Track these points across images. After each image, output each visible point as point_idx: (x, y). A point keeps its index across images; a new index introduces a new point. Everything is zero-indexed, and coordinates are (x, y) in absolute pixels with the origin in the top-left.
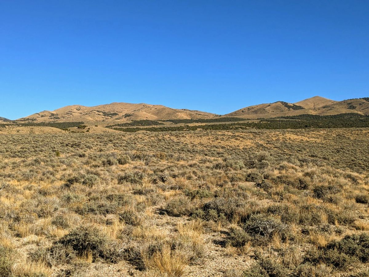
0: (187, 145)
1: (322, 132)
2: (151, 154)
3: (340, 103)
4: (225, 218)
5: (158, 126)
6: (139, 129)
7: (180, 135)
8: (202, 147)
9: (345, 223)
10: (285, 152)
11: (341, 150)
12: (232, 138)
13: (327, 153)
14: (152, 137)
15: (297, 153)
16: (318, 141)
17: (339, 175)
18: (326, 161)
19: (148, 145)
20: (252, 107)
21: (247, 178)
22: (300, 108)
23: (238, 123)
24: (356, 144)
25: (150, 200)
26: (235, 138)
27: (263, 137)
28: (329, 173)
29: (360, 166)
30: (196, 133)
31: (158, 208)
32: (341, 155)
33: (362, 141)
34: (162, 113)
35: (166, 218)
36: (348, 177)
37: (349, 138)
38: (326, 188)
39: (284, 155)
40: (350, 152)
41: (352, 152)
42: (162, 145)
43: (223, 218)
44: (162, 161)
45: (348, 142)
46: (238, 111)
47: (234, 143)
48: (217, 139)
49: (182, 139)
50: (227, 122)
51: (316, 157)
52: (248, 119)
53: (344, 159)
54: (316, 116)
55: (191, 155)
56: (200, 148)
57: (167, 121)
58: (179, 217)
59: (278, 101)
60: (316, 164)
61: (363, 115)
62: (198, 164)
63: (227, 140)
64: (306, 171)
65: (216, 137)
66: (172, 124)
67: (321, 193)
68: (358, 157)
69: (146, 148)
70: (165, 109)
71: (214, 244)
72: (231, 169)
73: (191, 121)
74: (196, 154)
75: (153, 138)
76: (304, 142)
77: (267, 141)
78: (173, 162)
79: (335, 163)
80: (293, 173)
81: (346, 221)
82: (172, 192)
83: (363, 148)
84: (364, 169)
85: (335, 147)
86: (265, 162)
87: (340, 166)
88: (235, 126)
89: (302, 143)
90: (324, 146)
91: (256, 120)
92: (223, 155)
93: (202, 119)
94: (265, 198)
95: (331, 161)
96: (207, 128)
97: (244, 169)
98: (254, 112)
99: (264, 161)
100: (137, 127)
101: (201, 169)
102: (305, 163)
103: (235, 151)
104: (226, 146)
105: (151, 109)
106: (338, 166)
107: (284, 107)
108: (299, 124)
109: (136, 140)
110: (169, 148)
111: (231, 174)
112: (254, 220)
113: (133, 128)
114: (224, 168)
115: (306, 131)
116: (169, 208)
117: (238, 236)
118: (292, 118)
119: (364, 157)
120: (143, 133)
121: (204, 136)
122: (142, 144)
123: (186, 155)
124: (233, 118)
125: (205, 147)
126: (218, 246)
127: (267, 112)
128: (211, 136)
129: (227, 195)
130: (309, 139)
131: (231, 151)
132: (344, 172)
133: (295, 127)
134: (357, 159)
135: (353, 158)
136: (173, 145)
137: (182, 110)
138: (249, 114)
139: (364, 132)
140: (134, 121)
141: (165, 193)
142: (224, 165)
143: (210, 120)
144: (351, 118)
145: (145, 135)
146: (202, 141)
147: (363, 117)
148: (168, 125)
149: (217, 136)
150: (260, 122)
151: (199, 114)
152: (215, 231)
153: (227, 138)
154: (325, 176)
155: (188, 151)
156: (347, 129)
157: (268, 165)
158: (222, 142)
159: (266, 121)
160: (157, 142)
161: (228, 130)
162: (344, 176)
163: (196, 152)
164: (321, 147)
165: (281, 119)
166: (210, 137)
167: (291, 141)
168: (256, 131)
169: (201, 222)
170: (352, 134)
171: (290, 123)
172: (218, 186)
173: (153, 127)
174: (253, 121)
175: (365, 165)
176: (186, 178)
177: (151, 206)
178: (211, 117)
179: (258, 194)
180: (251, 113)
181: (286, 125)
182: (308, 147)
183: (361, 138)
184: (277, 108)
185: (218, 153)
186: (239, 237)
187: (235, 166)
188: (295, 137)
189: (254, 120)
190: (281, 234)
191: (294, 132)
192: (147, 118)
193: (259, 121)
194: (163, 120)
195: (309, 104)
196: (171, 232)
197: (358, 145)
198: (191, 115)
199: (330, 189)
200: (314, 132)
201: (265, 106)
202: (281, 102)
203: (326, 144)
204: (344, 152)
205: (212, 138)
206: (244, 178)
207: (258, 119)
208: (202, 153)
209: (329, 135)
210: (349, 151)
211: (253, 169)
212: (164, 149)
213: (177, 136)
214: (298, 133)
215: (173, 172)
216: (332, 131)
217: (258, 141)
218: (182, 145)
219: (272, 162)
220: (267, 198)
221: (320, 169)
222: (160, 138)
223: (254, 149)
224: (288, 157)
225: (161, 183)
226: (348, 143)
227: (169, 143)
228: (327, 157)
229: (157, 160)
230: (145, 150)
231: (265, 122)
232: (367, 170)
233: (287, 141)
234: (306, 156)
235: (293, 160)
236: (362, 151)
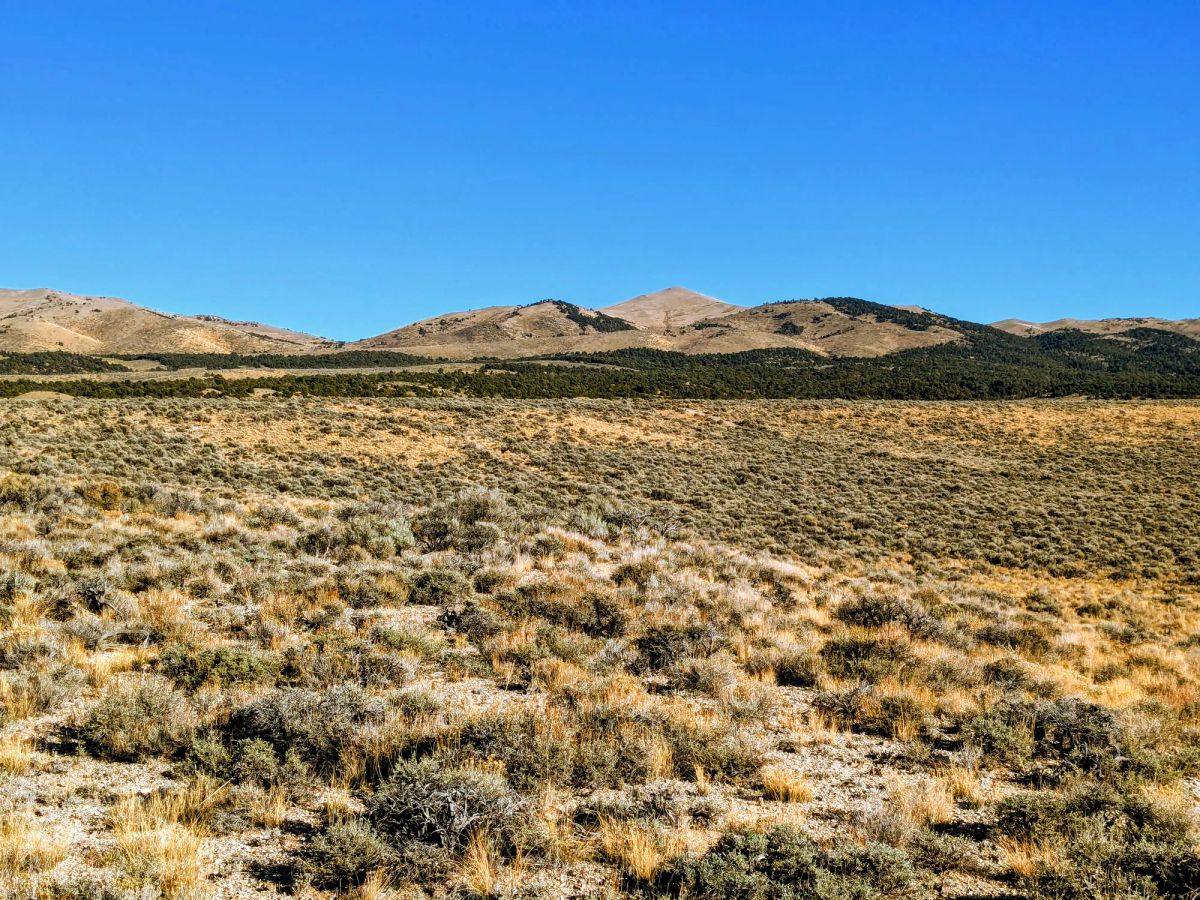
0: (214, 450)
1: (692, 412)
2: (71, 484)
3: (752, 314)
4: (305, 771)
5: (105, 377)
6: (28, 387)
7: (188, 414)
8: (270, 458)
9: (729, 774)
10: (567, 479)
11: (751, 474)
12: (380, 426)
13: (704, 483)
14: (78, 417)
15: (605, 485)
16: (678, 442)
17: (733, 571)
18: (699, 513)
19: (60, 449)
20: (455, 316)
21: (414, 593)
22: (620, 325)
23: (404, 372)
24: (800, 454)
25: (25, 694)
26: (390, 427)
27: (489, 427)
28: (703, 565)
29: (809, 532)
30: (249, 409)
31: (56, 725)
32: (749, 492)
33: (818, 444)
34: (121, 329)
35: (84, 770)
36: (764, 580)
37: (779, 434)
38: (681, 634)
39: (562, 490)
40: (780, 481)
41: (785, 482)
42: (115, 451)
43: (296, 772)
44: (106, 515)
45: (775, 448)
46: (406, 329)
47: (388, 446)
48: (326, 431)
49: (196, 430)
50: (364, 370)
51: (669, 500)
52: (440, 359)
53: (759, 508)
54: (671, 354)
55: (225, 490)
56: (263, 461)
57: (140, 357)
58: (135, 762)
59: (546, 298)
60: (662, 533)
61: (825, 355)
62: (245, 530)
63: (363, 435)
64: (625, 561)
65: (321, 424)
66: (159, 369)
67: (662, 651)
68: (803, 499)
69: (52, 460)
70: (131, 313)
71: (254, 881)
72: (364, 553)
73: (232, 361)
74: (247, 484)
75: (80, 424)
76: (630, 445)
77: (505, 439)
78: (148, 523)
79: (728, 519)
80: (580, 568)
81: (734, 765)
82: (124, 655)
83: (821, 470)
84: (821, 541)
85: (731, 464)
86: (485, 528)
87: (745, 529)
88: (395, 383)
89: (624, 447)
90: (695, 459)
91: (467, 362)
92: (345, 489)
93: (273, 353)
94: (467, 672)
95: (718, 512)
96: (291, 388)
97: (408, 555)
98: (461, 334)
99: (484, 524)
100: (21, 377)
101: (251, 552)
102: (625, 529)
103: (390, 475)
104: (357, 458)
105: (77, 312)
106: (737, 530)
107: (567, 320)
108: (616, 381)
109: (13, 428)
110: (140, 462)
111: (357, 576)
112: (408, 783)
113: (6, 382)
114: (337, 548)
115: (637, 408)
116: (96, 729)
117: (341, 849)
118: (593, 361)
119: (823, 501)
120: (44, 403)
121: (277, 420)
122: (38, 443)
123: (208, 490)
124: (388, 355)
125: (281, 458)
126: (266, 889)
127: (509, 336)
128: (304, 418)
129: (327, 667)
130: (647, 434)
131: (377, 474)
132: (751, 562)
133: (603, 392)
134: (799, 507)
135: (787, 503)
136: (159, 451)
137: (199, 318)
138: (442, 341)
139: (826, 413)
140: (8, 355)
141: (92, 661)
142: (340, 537)
143: (302, 358)
144: (787, 364)
145: (49, 409)
146: (269, 438)
147: (826, 361)
148: (141, 372)
149: (327, 421)
150: (483, 370)
151: (264, 338)
152: (261, 825)
153: (363, 428)
154: (686, 578)
155: (216, 473)
156: (773, 403)
157: (494, 537)
158: (344, 441)
159: (504, 366)
160: (95, 438)
161: (365, 400)
162: (751, 574)
163: (248, 477)
164: (685, 463)
165: (556, 363)
166: (301, 425)
167: (585, 442)
168: (468, 404)
169: (209, 790)
170: (787, 420)
171: (584, 377)
172: (304, 627)
173: (84, 381)
174: (458, 366)
175: (824, 528)
176: (187, 592)
177: (30, 718)
178: (307, 349)
179: (446, 659)
180: (450, 338)
181: (571, 383)
182: (643, 463)
183: (816, 434)
184: (541, 323)
185: (329, 484)
186: (346, 852)
187: (377, 542)
188: (602, 427)
189: (461, 362)
190: (498, 836)
191: (597, 410)
192: (61, 344)
193: (478, 366)
194: (122, 353)
195: (650, 313)
196: (91, 832)
197: (805, 457)
198: (230, 338)
199: (694, 638)
200: (665, 413)
201: (500, 316)
202: (554, 303)
203: (701, 455)
204: (760, 482)
205: (305, 427)
206: (402, 593)
207: (475, 360)
208: (268, 483)
209: (713, 422)
210: (776, 478)
211: (442, 553)
212: (121, 466)
213: (174, 417)
214: (611, 413)
215: (142, 568)
216: (723, 410)
217: (472, 438)
218: (191, 452)
219: (513, 524)
220: (475, 673)
221: (674, 551)
222: (109, 424)
223: (459, 468)
224: (576, 497)
225: (84, 617)
226: (773, 452)
227: (144, 443)
228: (704, 499)
229: (88, 515)
230: (47, 471)
231: (498, 372)
232: (830, 545)
233: (573, 440)
234: (636, 493)
235: (584, 516)
236: (817, 480)
